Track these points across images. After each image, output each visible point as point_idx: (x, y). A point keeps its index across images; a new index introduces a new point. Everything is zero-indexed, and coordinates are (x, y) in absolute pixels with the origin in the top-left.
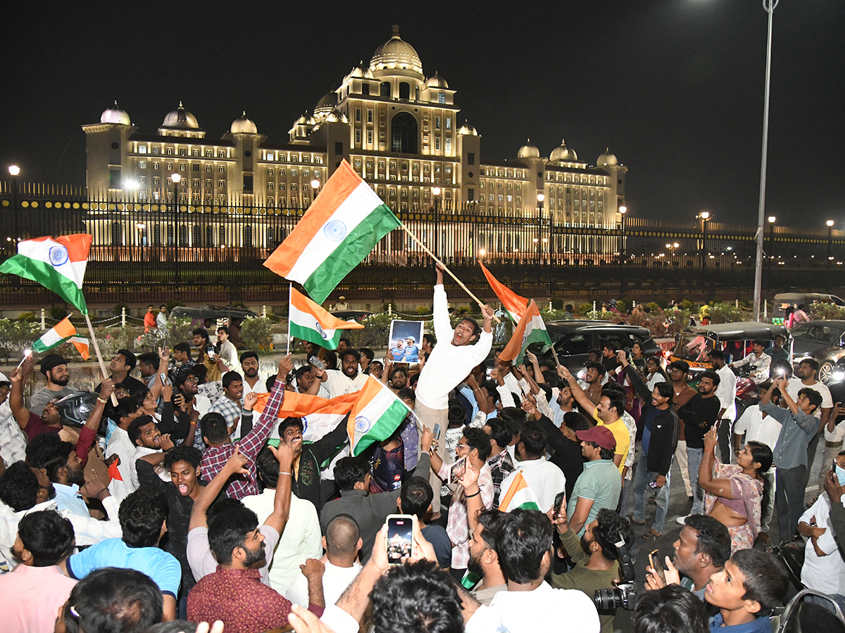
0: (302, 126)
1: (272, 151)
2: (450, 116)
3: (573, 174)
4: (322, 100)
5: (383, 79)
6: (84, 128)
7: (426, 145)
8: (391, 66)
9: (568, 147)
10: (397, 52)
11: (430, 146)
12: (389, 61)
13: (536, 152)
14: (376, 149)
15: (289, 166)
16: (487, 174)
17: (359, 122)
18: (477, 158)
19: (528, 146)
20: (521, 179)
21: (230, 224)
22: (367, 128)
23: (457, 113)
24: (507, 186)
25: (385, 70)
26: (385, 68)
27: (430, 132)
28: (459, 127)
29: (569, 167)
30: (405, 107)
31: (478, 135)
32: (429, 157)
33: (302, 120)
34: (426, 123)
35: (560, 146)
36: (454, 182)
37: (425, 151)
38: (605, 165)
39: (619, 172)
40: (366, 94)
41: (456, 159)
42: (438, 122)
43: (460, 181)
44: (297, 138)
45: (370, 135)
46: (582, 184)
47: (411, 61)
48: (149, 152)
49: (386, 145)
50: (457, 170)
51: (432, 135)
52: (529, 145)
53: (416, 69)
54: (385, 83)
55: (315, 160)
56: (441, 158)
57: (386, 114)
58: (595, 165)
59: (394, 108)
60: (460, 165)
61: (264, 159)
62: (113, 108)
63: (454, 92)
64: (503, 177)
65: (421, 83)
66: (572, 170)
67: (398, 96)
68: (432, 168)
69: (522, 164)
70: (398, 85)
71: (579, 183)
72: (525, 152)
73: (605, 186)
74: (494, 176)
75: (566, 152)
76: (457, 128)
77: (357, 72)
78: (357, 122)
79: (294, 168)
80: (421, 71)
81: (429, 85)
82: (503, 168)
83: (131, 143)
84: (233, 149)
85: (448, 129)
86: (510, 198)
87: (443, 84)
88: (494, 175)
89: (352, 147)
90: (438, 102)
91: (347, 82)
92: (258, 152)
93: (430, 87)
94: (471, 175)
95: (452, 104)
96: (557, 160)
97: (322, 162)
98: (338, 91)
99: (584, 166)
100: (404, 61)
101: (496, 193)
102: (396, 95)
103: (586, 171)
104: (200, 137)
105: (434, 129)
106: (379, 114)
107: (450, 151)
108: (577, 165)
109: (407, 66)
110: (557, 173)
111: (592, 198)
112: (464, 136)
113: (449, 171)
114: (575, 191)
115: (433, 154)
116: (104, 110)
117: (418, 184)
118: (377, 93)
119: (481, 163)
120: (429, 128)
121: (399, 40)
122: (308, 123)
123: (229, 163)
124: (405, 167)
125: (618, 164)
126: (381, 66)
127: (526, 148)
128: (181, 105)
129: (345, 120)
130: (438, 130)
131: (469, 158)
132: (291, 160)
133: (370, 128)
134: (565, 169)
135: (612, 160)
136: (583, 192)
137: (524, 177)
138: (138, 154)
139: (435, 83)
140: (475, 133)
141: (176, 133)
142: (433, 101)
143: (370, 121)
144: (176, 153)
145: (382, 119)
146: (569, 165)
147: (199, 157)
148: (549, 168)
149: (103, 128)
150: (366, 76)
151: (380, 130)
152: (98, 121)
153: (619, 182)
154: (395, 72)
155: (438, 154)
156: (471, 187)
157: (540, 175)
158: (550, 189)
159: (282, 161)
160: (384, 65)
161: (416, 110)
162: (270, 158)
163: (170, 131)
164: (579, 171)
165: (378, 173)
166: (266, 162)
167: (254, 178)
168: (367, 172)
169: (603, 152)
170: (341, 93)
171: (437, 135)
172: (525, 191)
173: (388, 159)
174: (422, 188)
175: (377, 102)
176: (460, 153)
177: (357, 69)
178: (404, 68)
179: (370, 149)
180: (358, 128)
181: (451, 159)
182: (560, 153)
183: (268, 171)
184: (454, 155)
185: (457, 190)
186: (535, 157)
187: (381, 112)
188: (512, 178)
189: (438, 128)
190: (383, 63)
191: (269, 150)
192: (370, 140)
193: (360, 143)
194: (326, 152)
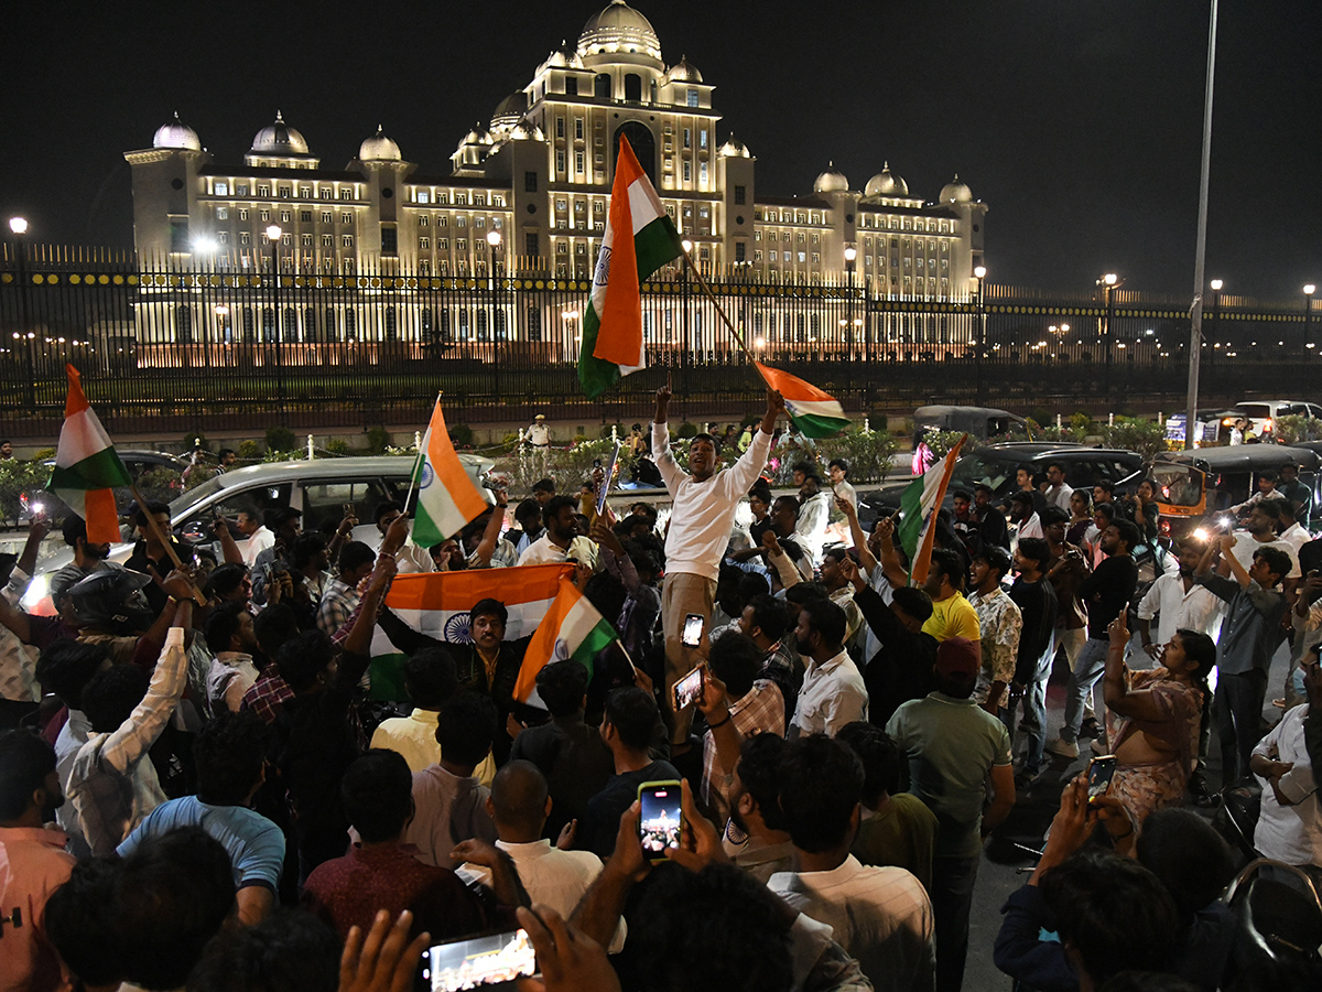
0: (473, 147)
1: (426, 187)
2: (706, 127)
3: (902, 217)
4: (503, 105)
5: (599, 68)
6: (127, 157)
7: (668, 173)
8: (612, 48)
9: (894, 174)
10: (621, 26)
11: (675, 175)
12: (608, 39)
13: (842, 183)
14: (590, 182)
15: (453, 211)
16: (767, 219)
17: (562, 139)
18: (750, 193)
19: (830, 172)
20: (820, 225)
21: (361, 305)
22: (575, 149)
23: (717, 122)
24: (798, 238)
25: (602, 55)
26: (602, 51)
27: (674, 153)
28: (720, 144)
29: (896, 205)
30: (634, 113)
31: (751, 157)
32: (674, 194)
33: (472, 137)
34: (668, 140)
35: (880, 172)
36: (714, 233)
37: (668, 184)
38: (953, 201)
39: (975, 212)
40: (572, 95)
41: (716, 196)
42: (688, 136)
43: (723, 230)
44: (464, 167)
45: (580, 160)
46: (915, 233)
47: (642, 39)
48: (232, 193)
49: (605, 175)
50: (718, 214)
51: (677, 157)
52: (832, 171)
53: (651, 52)
54: (601, 75)
55: (494, 201)
56: (694, 195)
57: (605, 126)
58: (937, 202)
59: (616, 116)
60: (722, 205)
61: (414, 200)
62: (173, 124)
63: (712, 88)
64: (791, 223)
65: (659, 74)
66: (900, 210)
67: (622, 97)
68: (679, 211)
69: (821, 202)
70: (623, 78)
71: (912, 232)
72: (825, 182)
73: (952, 235)
74: (777, 222)
75: (891, 182)
76: (717, 146)
77: (557, 59)
78: (559, 138)
79: (460, 214)
80: (658, 55)
81: (672, 78)
82: (790, 209)
83: (202, 179)
84: (363, 186)
85: (703, 148)
86: (802, 256)
87: (695, 75)
88: (777, 220)
89: (552, 179)
90: (686, 105)
91: (542, 75)
92: (403, 189)
93: (674, 81)
94: (740, 220)
95: (709, 107)
96: (877, 195)
97: (504, 204)
98: (527, 90)
99: (919, 204)
100: (631, 40)
101: (781, 249)
102: (620, 95)
103: (923, 212)
104: (312, 167)
105: (680, 147)
106: (593, 126)
107: (706, 183)
108: (908, 203)
109: (637, 48)
110: (877, 215)
111: (933, 255)
112: (729, 159)
113: (706, 215)
114: (905, 244)
115: (679, 188)
116: (158, 128)
118: (590, 91)
119: (755, 202)
120: (674, 147)
121: (622, 5)
122: (482, 141)
123: (358, 208)
125: (974, 199)
126: (595, 49)
127: (826, 176)
128: (280, 117)
129: (539, 136)
130: (688, 149)
131: (737, 195)
132: (456, 202)
133: (579, 149)
134: (889, 209)
135: (964, 194)
136: (917, 244)
137: (824, 223)
138: (214, 197)
139: (680, 74)
140: (746, 154)
141: (274, 162)
142: (678, 104)
143: (579, 137)
144: (275, 194)
145: (598, 134)
146: (896, 202)
147: (311, 200)
148: (864, 207)
149: (158, 156)
150: (572, 65)
151: (596, 151)
152: (149, 145)
153: (975, 228)
154: (619, 57)
155: (687, 188)
156: (741, 239)
157: (850, 218)
158: (866, 241)
159: (442, 203)
160: (600, 47)
161: (652, 118)
162: (423, 199)
163: (263, 159)
164: (912, 211)
165: (594, 220)
166: (417, 205)
167: (399, 231)
168: (576, 219)
169: (948, 181)
170: (532, 93)
171: (686, 157)
172: (826, 244)
173: (609, 197)
175: (590, 106)
176: (723, 186)
177: (557, 54)
178: (632, 51)
179: (580, 181)
180: (561, 149)
181: (709, 196)
182: (881, 183)
183: (420, 220)
184: (714, 190)
185: (718, 246)
186: (842, 190)
187: (596, 122)
188: (806, 224)
189: (687, 146)
190: (598, 43)
191: (421, 187)
192: (580, 168)
193: (564, 172)
194: (511, 187)
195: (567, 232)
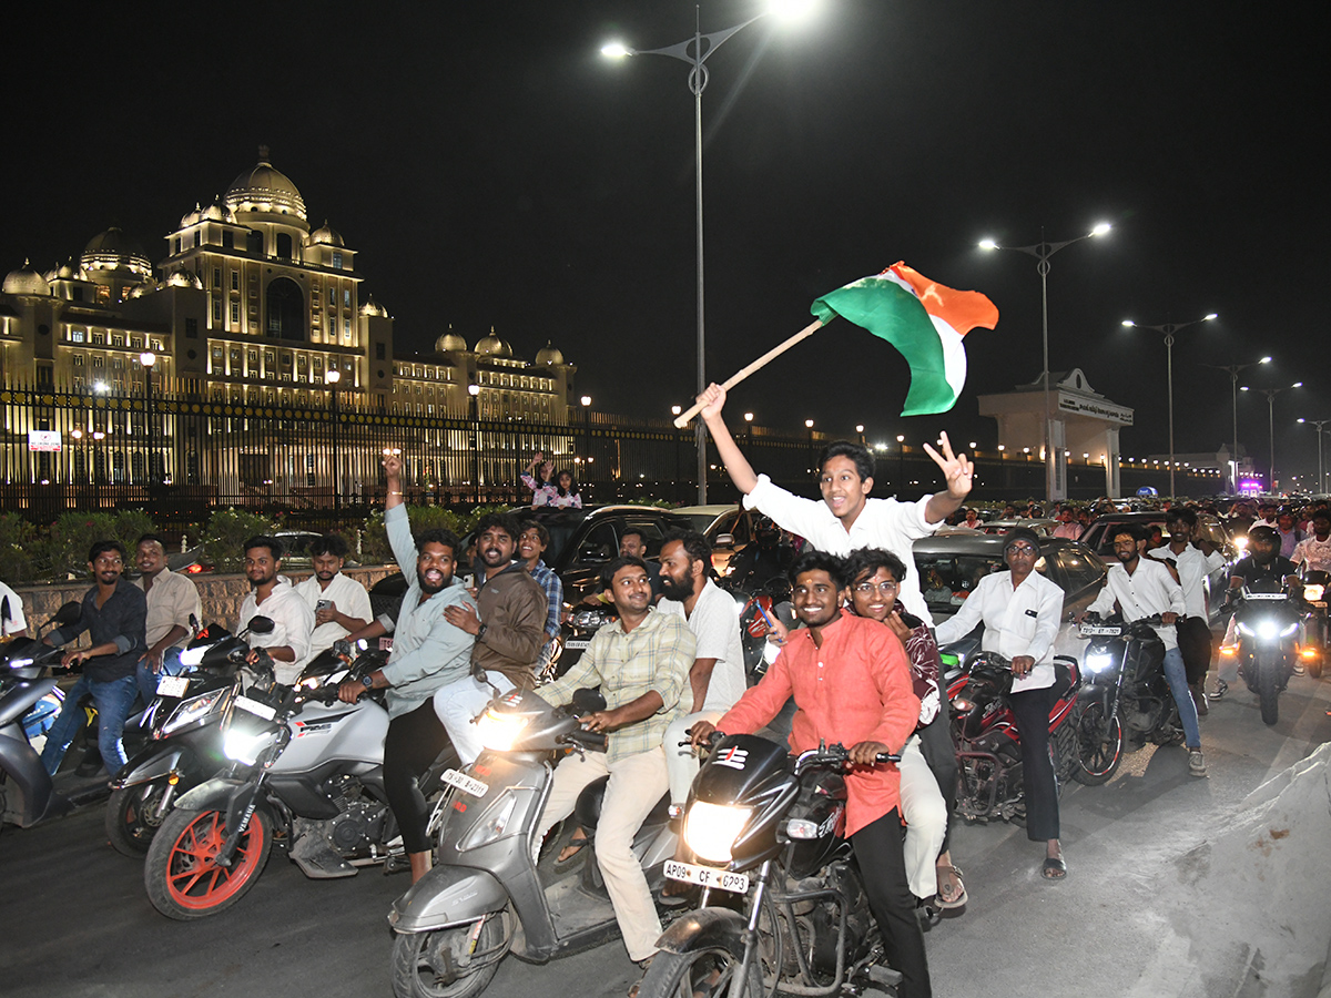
0: (66, 282)
1: (82, 327)
2: (348, 286)
3: (511, 376)
4: (97, 241)
5: (252, 225)
7: (316, 328)
8: (265, 207)
9: (499, 337)
10: (274, 188)
11: (322, 330)
12: (260, 199)
13: (462, 344)
14: (245, 331)
15: (109, 352)
16: (402, 373)
17: (219, 289)
18: (389, 349)
19: (451, 334)
20: (445, 381)
22: (231, 299)
23: (358, 283)
24: (428, 391)
25: (256, 213)
26: (254, 209)
27: (321, 310)
28: (362, 303)
29: (505, 365)
30: (286, 270)
31: (390, 317)
32: (322, 347)
33: (64, 272)
34: (316, 297)
35: (488, 335)
36: (357, 385)
37: (316, 339)
38: (548, 363)
39: (568, 372)
40: (228, 249)
41: (359, 350)
42: (332, 294)
43: (365, 382)
45: (235, 310)
46: (522, 389)
47: (292, 202)
49: (259, 326)
50: (360, 367)
51: (324, 313)
53: (300, 214)
54: (254, 231)
55: (151, 345)
56: (337, 349)
57: (259, 280)
58: (533, 363)
59: (269, 271)
60: (365, 359)
61: (69, 339)
63: (353, 252)
64: (422, 378)
65: (305, 236)
66: (508, 370)
67: (275, 254)
68: (326, 362)
69: (445, 359)
70: (275, 236)
71: (519, 389)
72: (448, 343)
73: (550, 393)
74: (410, 377)
75: (499, 344)
76: (359, 305)
77: (211, 213)
78: (216, 288)
79: (117, 356)
80: (304, 217)
81: (318, 239)
82: (420, 365)
84: (13, 319)
85: (347, 306)
86: (431, 408)
87: (339, 239)
88: (412, 376)
89: (210, 326)
90: (331, 266)
91: (189, 226)
92: (58, 327)
93: (321, 243)
94: (381, 374)
95: (352, 270)
96: (489, 355)
97: (162, 348)
99: (522, 364)
100: (283, 202)
102: (272, 253)
103: (526, 372)
105: (326, 305)
106: (248, 279)
107: (347, 339)
108: (514, 363)
109: (287, 209)
110: (491, 373)
111: (535, 410)
112: (371, 318)
113: (349, 368)
114: (514, 399)
115: (326, 341)
117: (305, 386)
119: (393, 358)
120: (321, 303)
121: (270, 169)
123: (7, 343)
124: (288, 360)
125: (566, 362)
126: (247, 206)
127: (448, 337)
129: (199, 285)
130: (334, 306)
131: (378, 350)
132: (113, 343)
133: (235, 299)
134: (499, 369)
135: (558, 357)
136: (524, 400)
137: (449, 379)
139: (325, 237)
140: (386, 315)
142: (324, 264)
143: (234, 288)
145: (253, 287)
146: (505, 362)
148: (480, 366)
150: (229, 220)
151: (252, 303)
153: (569, 387)
154: (272, 216)
155: (333, 342)
156: (381, 391)
157: (472, 376)
158: (483, 396)
159: (99, 343)
160: (252, 205)
161: (302, 276)
162: (79, 338)
164: (517, 371)
165: (249, 368)
166: (72, 343)
167: (55, 369)
168: (231, 367)
169: (544, 346)
170: (178, 241)
171: (332, 314)
172: (451, 398)
173: (263, 346)
174: (312, 392)
175: (242, 259)
176: (365, 341)
177: (213, 208)
178: (284, 212)
179: (236, 330)
180: (219, 297)
181: (352, 350)
182: (491, 346)
183: (74, 359)
184: (357, 345)
185: (361, 397)
186: (462, 351)
187: (251, 276)
188: (434, 380)
189: (333, 304)
190: (251, 202)
191: (76, 325)
192: (235, 317)
193: (220, 321)
194: (170, 332)
195: (224, 378)
